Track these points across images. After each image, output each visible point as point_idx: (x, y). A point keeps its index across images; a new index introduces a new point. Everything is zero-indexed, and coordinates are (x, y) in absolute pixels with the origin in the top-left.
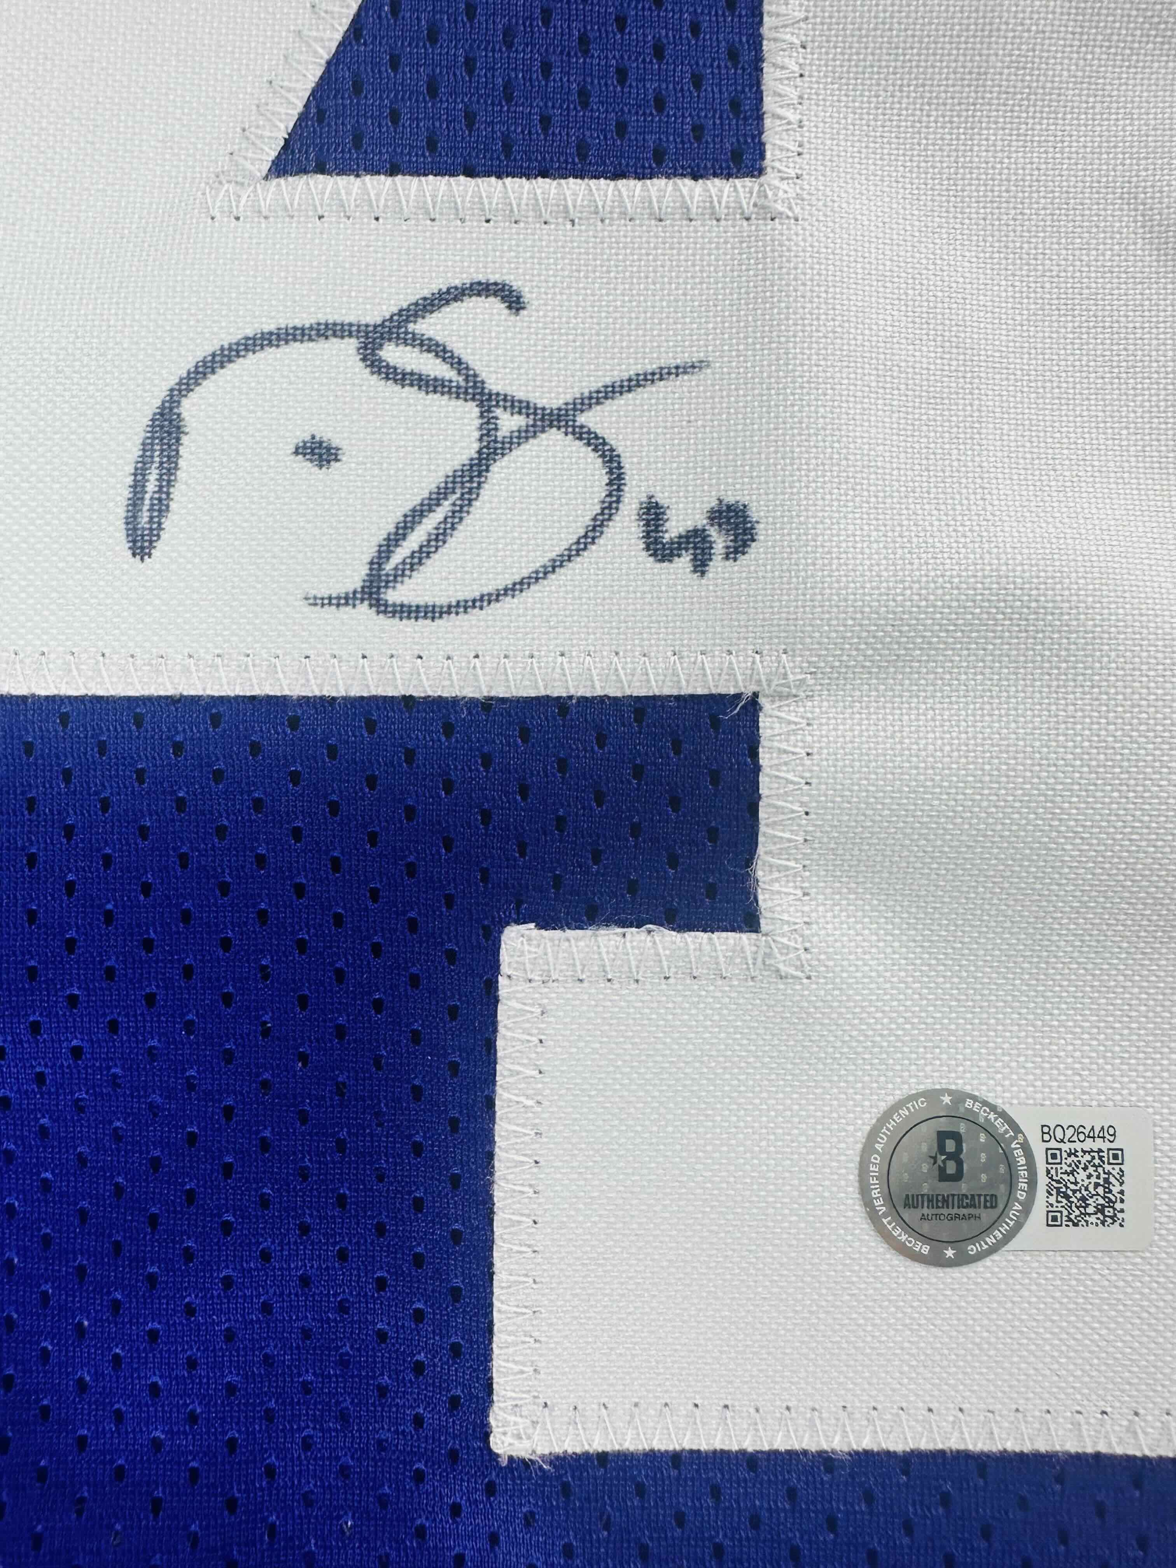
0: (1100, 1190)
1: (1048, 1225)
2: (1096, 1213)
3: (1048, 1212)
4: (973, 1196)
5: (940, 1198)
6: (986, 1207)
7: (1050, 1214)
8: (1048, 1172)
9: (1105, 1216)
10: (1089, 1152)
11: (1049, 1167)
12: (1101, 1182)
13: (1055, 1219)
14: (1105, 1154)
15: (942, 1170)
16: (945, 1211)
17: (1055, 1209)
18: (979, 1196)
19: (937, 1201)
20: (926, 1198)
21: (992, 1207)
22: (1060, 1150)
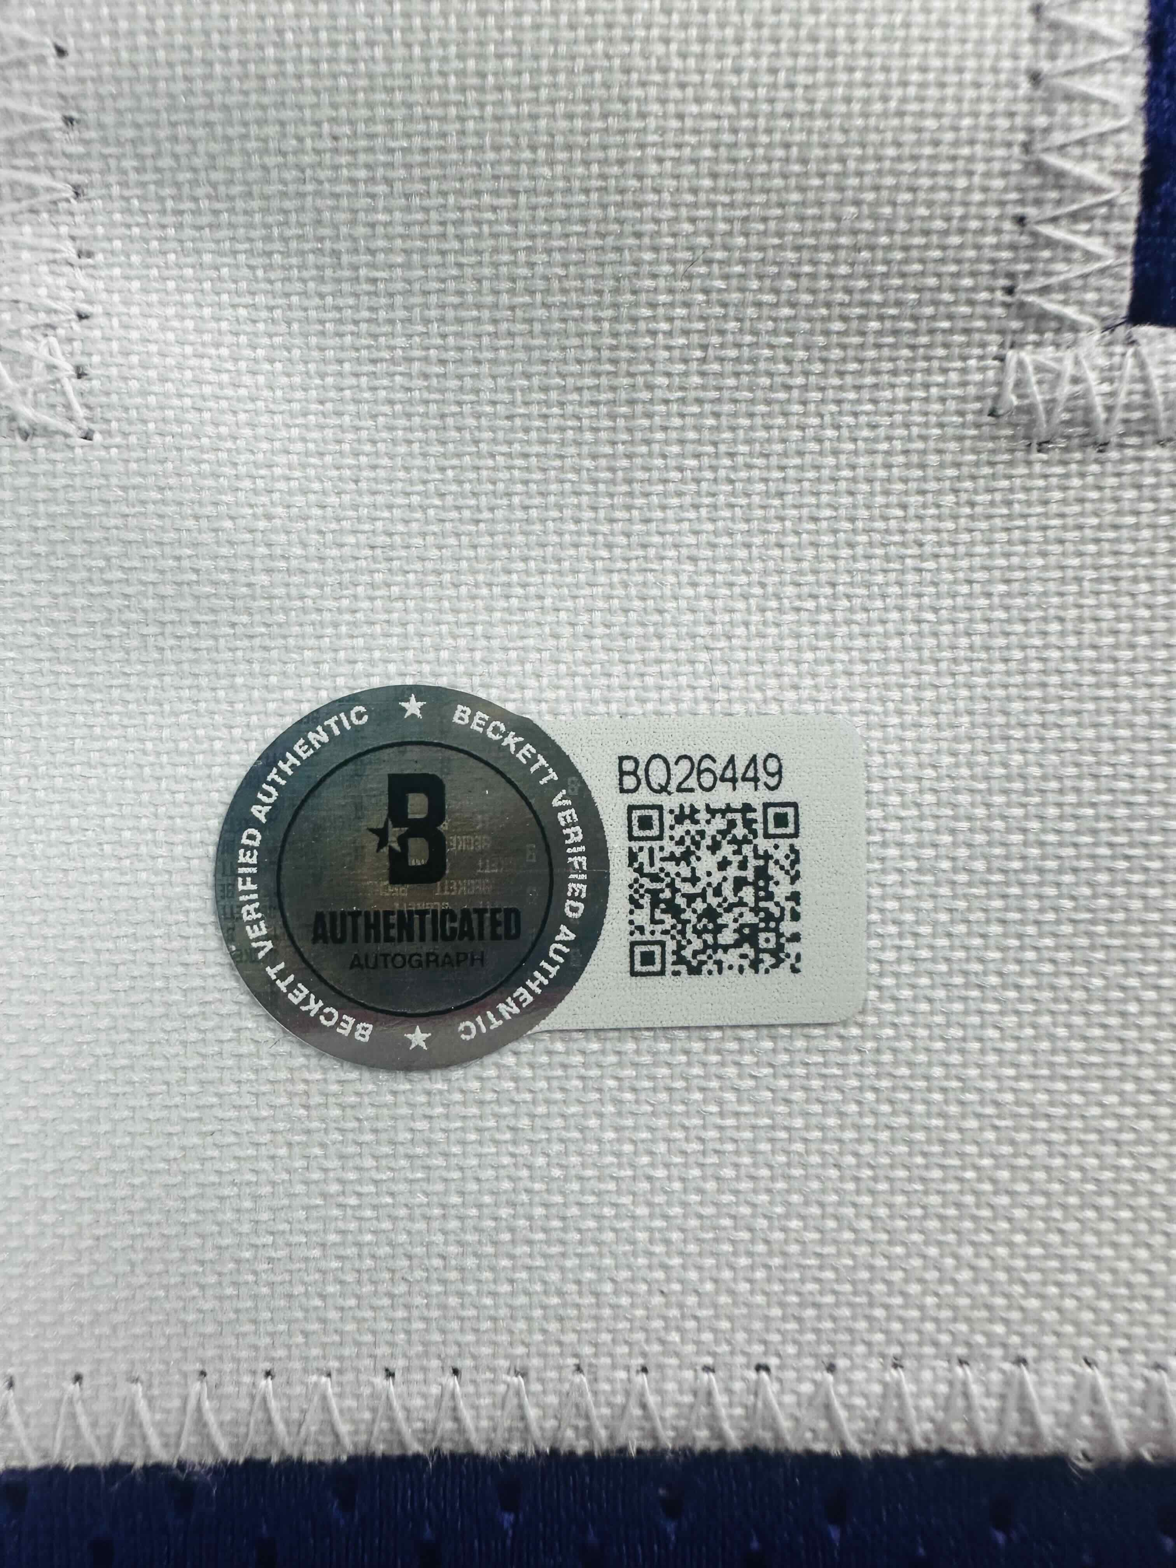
0: (748, 893)
1: (633, 973)
2: (737, 944)
3: (633, 944)
4: (466, 913)
5: (393, 919)
6: (495, 936)
7: (638, 950)
8: (632, 857)
9: (758, 951)
10: (723, 812)
11: (635, 845)
12: (750, 874)
13: (648, 958)
14: (758, 816)
15: (398, 860)
16: (406, 948)
17: (648, 937)
18: (481, 912)
19: (388, 926)
20: (361, 921)
21: (508, 936)
22: (660, 808)
